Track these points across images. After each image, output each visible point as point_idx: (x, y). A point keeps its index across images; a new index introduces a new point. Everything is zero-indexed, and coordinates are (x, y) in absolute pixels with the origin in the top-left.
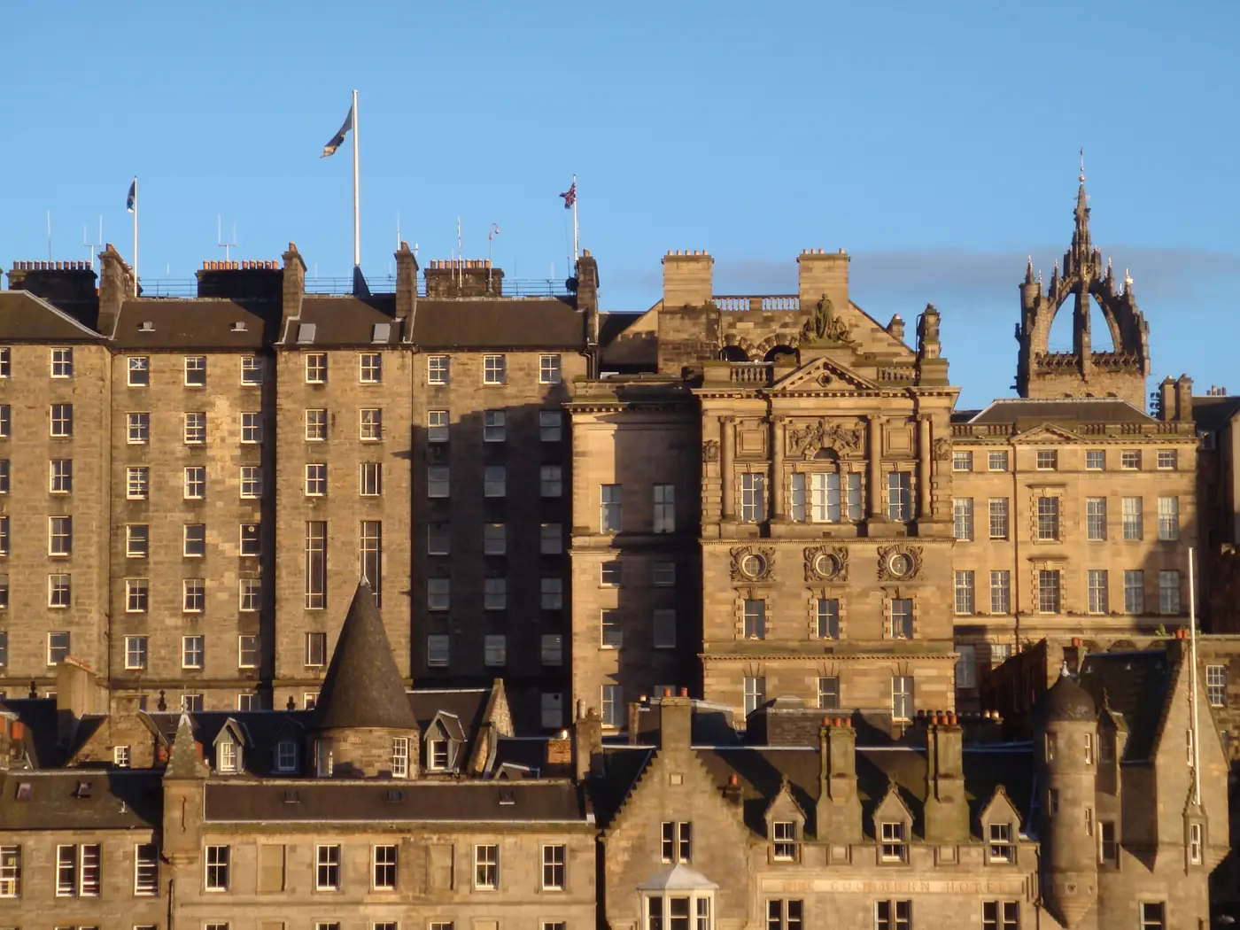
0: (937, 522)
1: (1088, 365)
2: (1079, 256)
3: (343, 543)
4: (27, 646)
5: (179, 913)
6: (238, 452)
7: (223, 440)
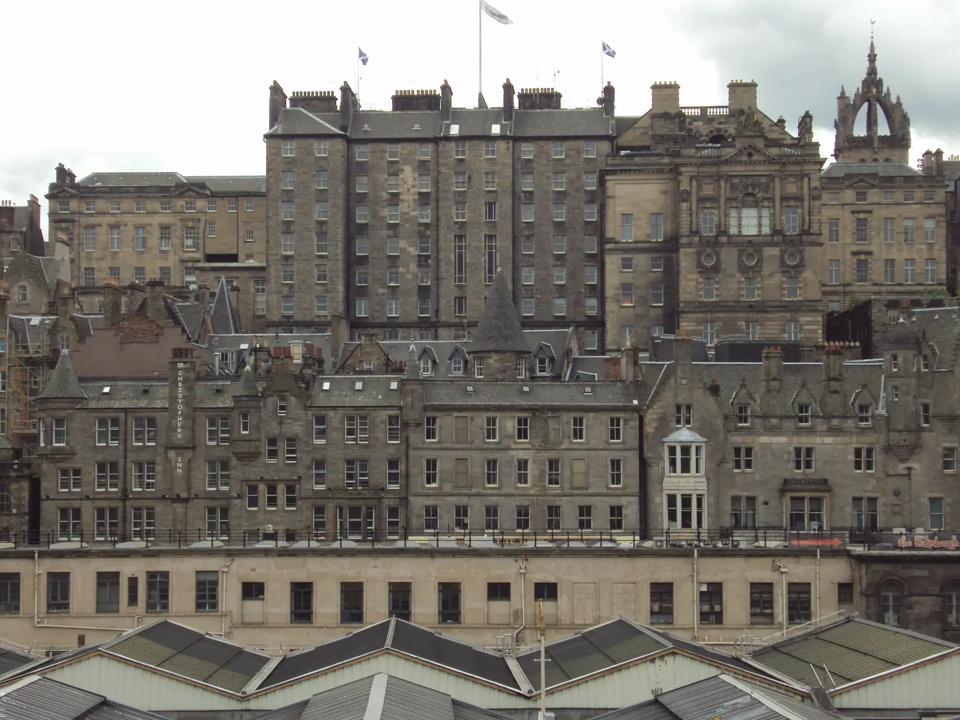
0: (812, 234)
1: (876, 144)
2: (872, 81)
3: (475, 248)
4: (304, 304)
5: (412, 453)
6: (417, 197)
7: (409, 190)
